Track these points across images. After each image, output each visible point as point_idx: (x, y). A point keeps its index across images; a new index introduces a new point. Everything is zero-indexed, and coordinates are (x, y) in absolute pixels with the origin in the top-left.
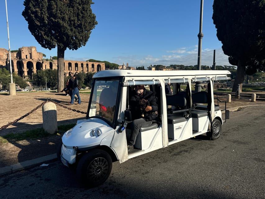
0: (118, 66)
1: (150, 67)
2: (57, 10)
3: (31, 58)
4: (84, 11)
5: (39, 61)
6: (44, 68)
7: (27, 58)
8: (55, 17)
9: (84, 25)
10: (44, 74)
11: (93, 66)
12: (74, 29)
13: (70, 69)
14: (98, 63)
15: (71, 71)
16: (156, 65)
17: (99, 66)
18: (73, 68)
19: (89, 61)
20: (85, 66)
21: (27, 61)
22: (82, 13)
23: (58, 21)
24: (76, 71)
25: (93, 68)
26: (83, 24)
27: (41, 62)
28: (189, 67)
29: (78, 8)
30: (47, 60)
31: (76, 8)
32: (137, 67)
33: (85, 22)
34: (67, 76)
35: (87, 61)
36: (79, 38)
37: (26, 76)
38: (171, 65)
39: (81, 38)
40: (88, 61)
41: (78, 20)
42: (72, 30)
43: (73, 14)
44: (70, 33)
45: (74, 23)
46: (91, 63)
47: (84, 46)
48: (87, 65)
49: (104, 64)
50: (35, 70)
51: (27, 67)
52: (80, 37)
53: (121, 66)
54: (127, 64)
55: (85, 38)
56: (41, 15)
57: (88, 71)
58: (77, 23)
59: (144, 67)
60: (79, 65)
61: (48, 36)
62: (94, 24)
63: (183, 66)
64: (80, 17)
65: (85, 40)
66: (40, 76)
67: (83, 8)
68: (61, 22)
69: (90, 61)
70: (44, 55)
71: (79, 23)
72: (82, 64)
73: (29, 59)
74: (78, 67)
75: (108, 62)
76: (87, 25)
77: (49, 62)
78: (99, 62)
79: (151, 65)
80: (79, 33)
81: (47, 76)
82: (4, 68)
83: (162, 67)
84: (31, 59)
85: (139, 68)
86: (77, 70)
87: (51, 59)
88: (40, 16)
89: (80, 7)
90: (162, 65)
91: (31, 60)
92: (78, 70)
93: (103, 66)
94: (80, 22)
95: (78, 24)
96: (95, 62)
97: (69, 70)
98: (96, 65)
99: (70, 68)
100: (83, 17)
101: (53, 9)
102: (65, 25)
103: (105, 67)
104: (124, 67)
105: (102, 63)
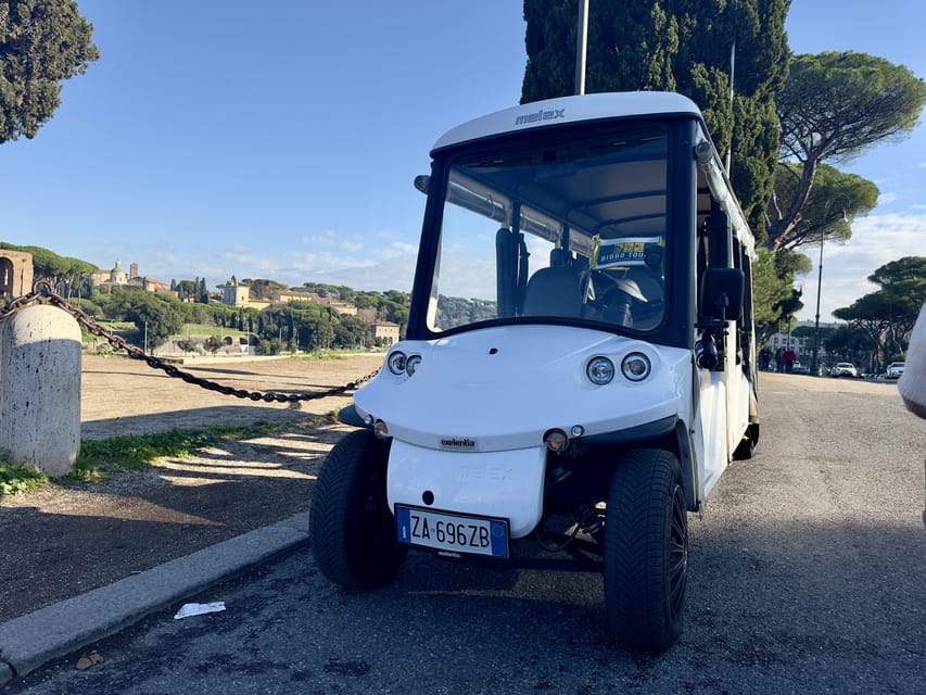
0: (96, 269)
1: (229, 283)
16: (253, 279)
26: (36, 42)
28: (369, 294)
32: (173, 281)
33: (45, 37)
38: (307, 285)
39: (20, 102)
47: (30, 136)
49: (29, 257)
52: (13, 93)
53: (106, 272)
54: (134, 267)
59: (203, 282)
62: (81, 56)
63: (348, 289)
65: (39, 111)
71: (12, 35)
75: (50, 253)
76: (52, 48)
79: (233, 278)
83: (274, 289)
85: (184, 284)
90: (272, 282)
93: (23, 267)
94: (19, 30)
95: (7, 37)
103: (32, 271)
104: (118, 277)
105: (19, 253)
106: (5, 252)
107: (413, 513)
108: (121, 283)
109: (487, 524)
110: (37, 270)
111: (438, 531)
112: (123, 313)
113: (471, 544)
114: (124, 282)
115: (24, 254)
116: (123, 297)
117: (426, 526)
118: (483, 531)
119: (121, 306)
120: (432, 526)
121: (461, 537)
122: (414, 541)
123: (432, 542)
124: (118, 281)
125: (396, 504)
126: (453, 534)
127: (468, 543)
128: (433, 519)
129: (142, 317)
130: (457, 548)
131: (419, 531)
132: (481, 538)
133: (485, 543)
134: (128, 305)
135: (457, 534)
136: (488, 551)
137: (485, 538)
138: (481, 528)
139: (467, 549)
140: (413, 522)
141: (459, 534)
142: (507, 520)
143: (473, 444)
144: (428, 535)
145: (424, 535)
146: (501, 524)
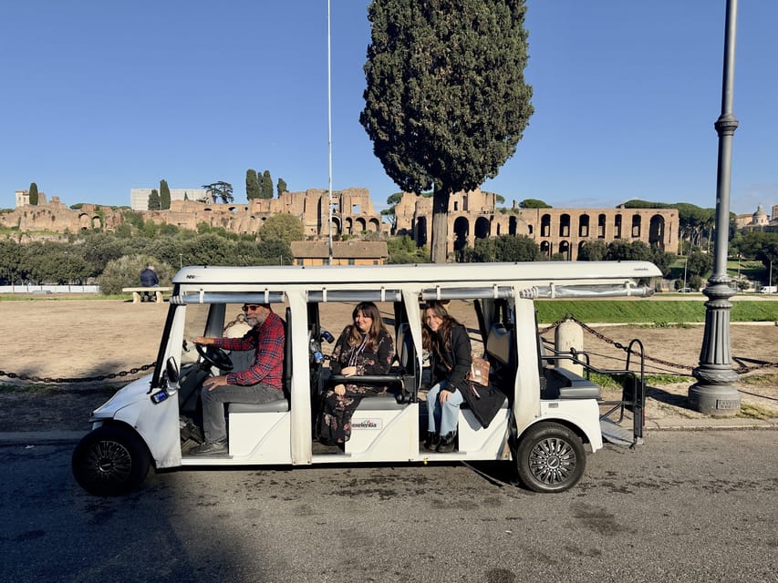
2: (421, 99)
3: (465, 208)
4: (489, 85)
5: (483, 215)
6: (493, 232)
7: (456, 209)
8: (417, 114)
9: (490, 123)
10: (492, 248)
11: (637, 220)
12: (464, 138)
13: (565, 233)
14: (654, 212)
15: (566, 239)
17: (657, 221)
18: (573, 228)
19: (626, 207)
20: (610, 222)
21: (455, 218)
22: (484, 93)
23: (423, 125)
24: (582, 239)
25: (637, 228)
26: (486, 122)
27: (488, 218)
29: (473, 82)
30: (503, 211)
31: (467, 83)
34: (553, 253)
35: (619, 207)
36: (475, 160)
37: (451, 253)
40: (623, 207)
41: (474, 111)
42: (458, 141)
43: (461, 100)
44: (453, 150)
45: (464, 123)
46: (634, 212)
48: (618, 219)
49: (676, 212)
50: (471, 237)
51: (455, 231)
53: (748, 216)
55: (492, 157)
56: (389, 117)
57: (618, 237)
58: (471, 120)
60: (594, 221)
61: (407, 164)
64: (478, 104)
65: (493, 162)
66: (479, 254)
67: (487, 79)
68: (430, 125)
69: (629, 206)
70: (500, 199)
71: (475, 122)
72: (602, 219)
73: (461, 213)
74: (587, 225)
77: (507, 216)
78: (658, 208)
80: (477, 147)
81: (497, 254)
82: (407, 236)
84: (465, 212)
86: (584, 233)
87: (517, 206)
88: (387, 118)
89: (479, 78)
91: (464, 214)
92: (587, 235)
93: (672, 220)
94: (477, 117)
95: (472, 123)
96: (644, 208)
97: (561, 235)
98: (646, 216)
99: (566, 229)
100: (486, 103)
101: (412, 98)
102: (442, 130)
103: (678, 223)
104: (760, 220)
105: (669, 210)
106: (658, 210)
108: (762, 224)
110: (682, 222)
112: (754, 253)
114: (766, 223)
115: (673, 210)
116: (755, 238)
119: (752, 247)
124: (760, 223)
129: (769, 256)
134: (759, 246)
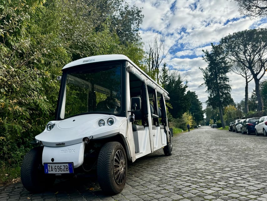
107: (48, 165)
109: (67, 165)
111: (55, 168)
113: (64, 171)
117: (52, 168)
118: (67, 167)
120: (53, 167)
121: (61, 169)
122: (49, 172)
123: (54, 172)
125: (44, 163)
126: (59, 169)
127: (63, 170)
128: (53, 165)
130: (60, 172)
131: (50, 170)
132: (66, 168)
133: (67, 170)
135: (60, 169)
136: (68, 172)
137: (67, 168)
138: (66, 166)
139: (63, 172)
140: (49, 167)
141: (61, 168)
142: (73, 163)
143: (64, 144)
144: (53, 170)
145: (52, 170)
146: (71, 164)
